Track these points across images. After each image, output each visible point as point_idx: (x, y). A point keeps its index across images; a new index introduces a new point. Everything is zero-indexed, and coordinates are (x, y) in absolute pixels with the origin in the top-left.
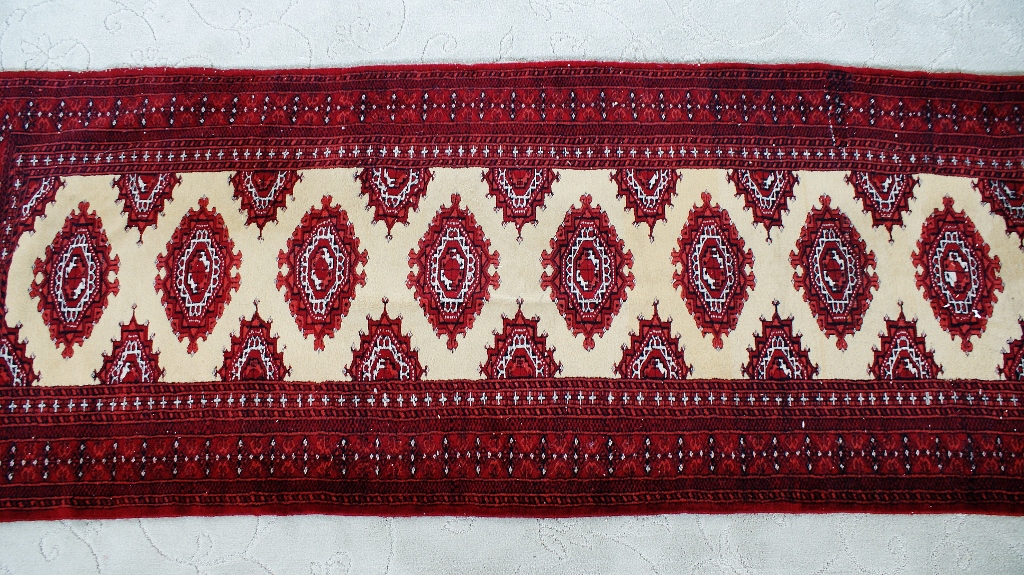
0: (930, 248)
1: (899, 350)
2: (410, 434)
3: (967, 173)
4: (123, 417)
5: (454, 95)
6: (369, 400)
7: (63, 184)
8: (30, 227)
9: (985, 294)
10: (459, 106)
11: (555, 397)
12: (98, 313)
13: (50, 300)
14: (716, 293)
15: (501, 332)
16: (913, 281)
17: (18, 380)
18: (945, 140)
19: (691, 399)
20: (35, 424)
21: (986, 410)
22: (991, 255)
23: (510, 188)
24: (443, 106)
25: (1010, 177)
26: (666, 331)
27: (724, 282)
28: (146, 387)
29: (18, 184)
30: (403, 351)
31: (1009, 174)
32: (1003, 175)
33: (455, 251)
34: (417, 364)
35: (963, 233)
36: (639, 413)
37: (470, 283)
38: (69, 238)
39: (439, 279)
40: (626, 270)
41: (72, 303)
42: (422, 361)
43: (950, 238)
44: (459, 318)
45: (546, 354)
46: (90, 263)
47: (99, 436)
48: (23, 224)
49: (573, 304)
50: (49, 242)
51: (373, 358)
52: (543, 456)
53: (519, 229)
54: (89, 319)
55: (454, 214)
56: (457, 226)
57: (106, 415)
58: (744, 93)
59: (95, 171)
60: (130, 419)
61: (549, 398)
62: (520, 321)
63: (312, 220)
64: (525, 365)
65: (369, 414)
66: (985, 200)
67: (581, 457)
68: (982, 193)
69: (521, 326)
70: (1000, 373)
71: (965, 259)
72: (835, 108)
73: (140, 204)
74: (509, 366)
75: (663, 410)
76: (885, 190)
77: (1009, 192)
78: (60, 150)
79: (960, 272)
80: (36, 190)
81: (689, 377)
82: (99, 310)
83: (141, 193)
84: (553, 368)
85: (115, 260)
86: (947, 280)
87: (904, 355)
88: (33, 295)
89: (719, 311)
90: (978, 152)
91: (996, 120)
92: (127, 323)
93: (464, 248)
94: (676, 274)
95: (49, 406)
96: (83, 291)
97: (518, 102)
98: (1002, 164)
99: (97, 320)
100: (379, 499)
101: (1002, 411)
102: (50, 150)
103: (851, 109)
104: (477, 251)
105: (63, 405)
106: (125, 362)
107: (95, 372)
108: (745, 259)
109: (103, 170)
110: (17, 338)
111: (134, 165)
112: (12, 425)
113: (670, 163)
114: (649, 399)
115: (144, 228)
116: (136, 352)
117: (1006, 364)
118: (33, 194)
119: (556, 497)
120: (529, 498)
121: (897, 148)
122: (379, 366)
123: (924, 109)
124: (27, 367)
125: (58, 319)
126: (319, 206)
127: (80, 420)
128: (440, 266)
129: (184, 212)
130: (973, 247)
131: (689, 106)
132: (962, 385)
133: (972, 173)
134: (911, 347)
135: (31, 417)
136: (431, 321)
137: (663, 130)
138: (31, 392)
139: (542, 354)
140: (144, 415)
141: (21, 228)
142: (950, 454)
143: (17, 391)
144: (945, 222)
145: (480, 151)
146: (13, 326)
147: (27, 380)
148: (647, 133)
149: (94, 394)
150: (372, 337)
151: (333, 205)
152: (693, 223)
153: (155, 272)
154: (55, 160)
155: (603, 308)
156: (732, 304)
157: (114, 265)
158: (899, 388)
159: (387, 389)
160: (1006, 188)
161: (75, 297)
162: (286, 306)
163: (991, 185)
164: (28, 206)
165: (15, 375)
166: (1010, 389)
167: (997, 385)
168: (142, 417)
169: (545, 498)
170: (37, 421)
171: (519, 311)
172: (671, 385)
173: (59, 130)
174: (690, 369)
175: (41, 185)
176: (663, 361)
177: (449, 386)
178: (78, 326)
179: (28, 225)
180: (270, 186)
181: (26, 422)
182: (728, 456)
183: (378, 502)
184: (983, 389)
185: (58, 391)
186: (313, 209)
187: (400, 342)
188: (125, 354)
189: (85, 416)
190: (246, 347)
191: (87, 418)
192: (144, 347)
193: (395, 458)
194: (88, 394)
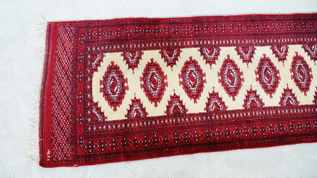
2: (226, 126)
4: (137, 129)
5: (223, 25)
6: (213, 117)
7: (104, 56)
8: (96, 70)
10: (225, 28)
11: (264, 113)
12: (123, 96)
13: (106, 93)
14: (303, 80)
15: (247, 95)
17: (100, 119)
19: (300, 111)
20: (108, 133)
23: (243, 52)
24: (220, 28)
26: (291, 92)
27: (305, 77)
28: (143, 119)
29: (89, 56)
30: (220, 102)
33: (230, 72)
34: (225, 106)
36: (287, 115)
37: (236, 81)
38: (109, 73)
39: (227, 80)
40: (278, 75)
41: (114, 94)
44: (235, 91)
45: (260, 100)
46: (118, 81)
47: (130, 135)
48: (93, 69)
49: (266, 86)
50: (103, 75)
51: (212, 105)
52: (263, 130)
53: (247, 64)
54: (121, 99)
55: (229, 61)
56: (230, 64)
57: (131, 128)
58: (303, 22)
59: (114, 51)
60: (139, 129)
61: (262, 113)
62: (252, 91)
63: (187, 64)
64: (255, 104)
65: (213, 121)
67: (273, 129)
69: (252, 93)
73: (132, 61)
74: (251, 105)
75: (293, 114)
78: (102, 45)
80: (96, 58)
81: (299, 105)
82: (123, 95)
83: (131, 58)
84: (262, 104)
85: (126, 79)
88: (101, 92)
89: (305, 85)
92: (133, 99)
93: (233, 71)
94: (292, 76)
95: (112, 127)
96: (117, 90)
97: (241, 27)
99: (123, 99)
100: (220, 146)
102: (99, 45)
104: (237, 72)
105: (116, 126)
106: (135, 111)
107: (125, 115)
108: (309, 70)
109: (117, 51)
110: (97, 106)
111: (127, 49)
112: (100, 134)
113: (285, 44)
114: (289, 111)
115: (134, 69)
116: (138, 108)
118: (95, 59)
119: (268, 141)
120: (261, 142)
122: (214, 107)
124: (102, 115)
125: (110, 99)
126: (189, 60)
127: (123, 130)
128: (227, 76)
129: (146, 63)
131: (288, 27)
135: (106, 131)
136: (227, 93)
137: (282, 34)
138: (105, 123)
139: (259, 100)
140: (143, 127)
141: (93, 70)
143: (100, 123)
145: (233, 42)
146: (96, 102)
147: (103, 119)
148: (278, 35)
149: (126, 122)
150: (211, 98)
151: (193, 59)
152: (294, 61)
153: (140, 82)
154: (100, 48)
155: (274, 86)
156: (308, 83)
157: (126, 81)
159: (218, 114)
161: (115, 92)
162: (184, 90)
164: (94, 63)
165: (99, 118)
168: (143, 128)
169: (265, 142)
170: (108, 132)
171: (251, 88)
172: (294, 107)
173: (100, 39)
174: (299, 102)
175: (97, 57)
176: (291, 100)
177: (235, 112)
178: (117, 101)
179: (96, 69)
180: (173, 54)
181: (105, 132)
182: (313, 126)
183: (219, 147)
185: (114, 122)
186: (187, 61)
187: (219, 100)
188: (134, 109)
189: (124, 129)
190: (173, 104)
191: (125, 130)
192: (140, 106)
193: (222, 134)
194: (124, 122)
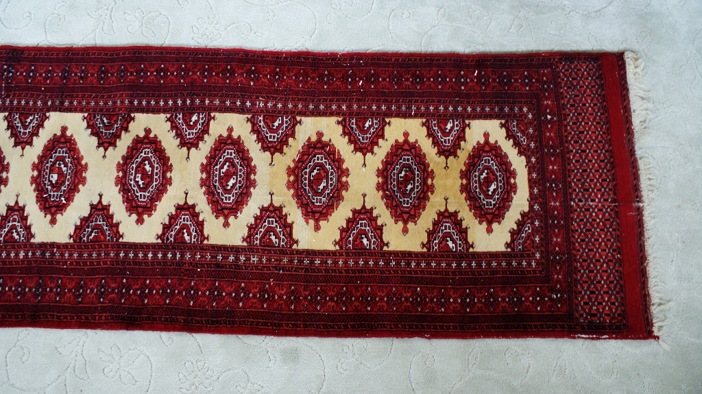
0: (45, 160)
1: (10, 224)
3: (81, 111)
9: (73, 188)
16: (28, 180)
18: (73, 89)
21: (56, 261)
22: (83, 162)
25: (109, 111)
31: (108, 110)
32: (105, 110)
35: (69, 149)
43: (61, 152)
66: (88, 127)
68: (88, 123)
70: (70, 238)
71: (66, 165)
72: (8, 74)
76: (27, 124)
77: (105, 121)
79: (61, 174)
86: (51, 179)
87: (14, 227)
90: (92, 97)
91: (109, 75)
98: (106, 103)
101: (66, 262)
103: (18, 74)
117: (75, 232)
121: (41, 96)
123: (64, 71)
130: (73, 158)
132: (43, 246)
133: (85, 110)
134: (18, 222)
142: (27, 290)
144: (59, 142)
158: (6, 248)
160: (105, 119)
163: (95, 117)
166: (74, 248)
167: (67, 246)
184: (57, 248)
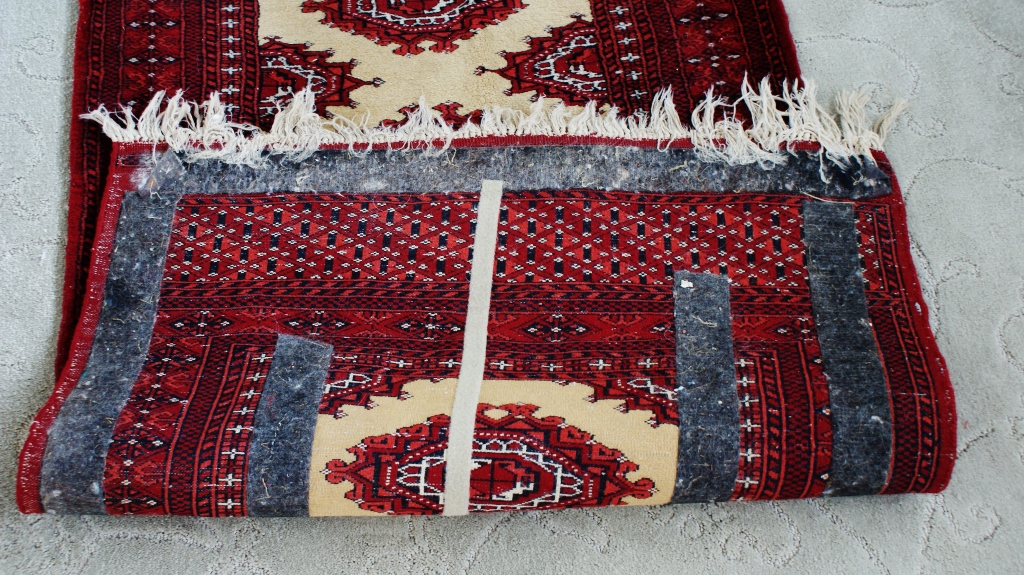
2: (673, 24)
6: (635, 77)
30: (553, 46)
34: (570, 27)
39: (438, 14)
42: (565, 21)
51: (570, 81)
65: (654, 75)
100: (772, 50)
122: (582, 71)
128: (417, 16)
136: (503, 17)
150: (538, 84)
159: (614, 57)
183: (777, 50)
187: (542, 50)
193: (711, 38)
